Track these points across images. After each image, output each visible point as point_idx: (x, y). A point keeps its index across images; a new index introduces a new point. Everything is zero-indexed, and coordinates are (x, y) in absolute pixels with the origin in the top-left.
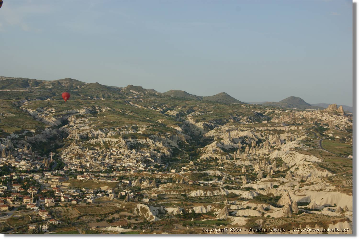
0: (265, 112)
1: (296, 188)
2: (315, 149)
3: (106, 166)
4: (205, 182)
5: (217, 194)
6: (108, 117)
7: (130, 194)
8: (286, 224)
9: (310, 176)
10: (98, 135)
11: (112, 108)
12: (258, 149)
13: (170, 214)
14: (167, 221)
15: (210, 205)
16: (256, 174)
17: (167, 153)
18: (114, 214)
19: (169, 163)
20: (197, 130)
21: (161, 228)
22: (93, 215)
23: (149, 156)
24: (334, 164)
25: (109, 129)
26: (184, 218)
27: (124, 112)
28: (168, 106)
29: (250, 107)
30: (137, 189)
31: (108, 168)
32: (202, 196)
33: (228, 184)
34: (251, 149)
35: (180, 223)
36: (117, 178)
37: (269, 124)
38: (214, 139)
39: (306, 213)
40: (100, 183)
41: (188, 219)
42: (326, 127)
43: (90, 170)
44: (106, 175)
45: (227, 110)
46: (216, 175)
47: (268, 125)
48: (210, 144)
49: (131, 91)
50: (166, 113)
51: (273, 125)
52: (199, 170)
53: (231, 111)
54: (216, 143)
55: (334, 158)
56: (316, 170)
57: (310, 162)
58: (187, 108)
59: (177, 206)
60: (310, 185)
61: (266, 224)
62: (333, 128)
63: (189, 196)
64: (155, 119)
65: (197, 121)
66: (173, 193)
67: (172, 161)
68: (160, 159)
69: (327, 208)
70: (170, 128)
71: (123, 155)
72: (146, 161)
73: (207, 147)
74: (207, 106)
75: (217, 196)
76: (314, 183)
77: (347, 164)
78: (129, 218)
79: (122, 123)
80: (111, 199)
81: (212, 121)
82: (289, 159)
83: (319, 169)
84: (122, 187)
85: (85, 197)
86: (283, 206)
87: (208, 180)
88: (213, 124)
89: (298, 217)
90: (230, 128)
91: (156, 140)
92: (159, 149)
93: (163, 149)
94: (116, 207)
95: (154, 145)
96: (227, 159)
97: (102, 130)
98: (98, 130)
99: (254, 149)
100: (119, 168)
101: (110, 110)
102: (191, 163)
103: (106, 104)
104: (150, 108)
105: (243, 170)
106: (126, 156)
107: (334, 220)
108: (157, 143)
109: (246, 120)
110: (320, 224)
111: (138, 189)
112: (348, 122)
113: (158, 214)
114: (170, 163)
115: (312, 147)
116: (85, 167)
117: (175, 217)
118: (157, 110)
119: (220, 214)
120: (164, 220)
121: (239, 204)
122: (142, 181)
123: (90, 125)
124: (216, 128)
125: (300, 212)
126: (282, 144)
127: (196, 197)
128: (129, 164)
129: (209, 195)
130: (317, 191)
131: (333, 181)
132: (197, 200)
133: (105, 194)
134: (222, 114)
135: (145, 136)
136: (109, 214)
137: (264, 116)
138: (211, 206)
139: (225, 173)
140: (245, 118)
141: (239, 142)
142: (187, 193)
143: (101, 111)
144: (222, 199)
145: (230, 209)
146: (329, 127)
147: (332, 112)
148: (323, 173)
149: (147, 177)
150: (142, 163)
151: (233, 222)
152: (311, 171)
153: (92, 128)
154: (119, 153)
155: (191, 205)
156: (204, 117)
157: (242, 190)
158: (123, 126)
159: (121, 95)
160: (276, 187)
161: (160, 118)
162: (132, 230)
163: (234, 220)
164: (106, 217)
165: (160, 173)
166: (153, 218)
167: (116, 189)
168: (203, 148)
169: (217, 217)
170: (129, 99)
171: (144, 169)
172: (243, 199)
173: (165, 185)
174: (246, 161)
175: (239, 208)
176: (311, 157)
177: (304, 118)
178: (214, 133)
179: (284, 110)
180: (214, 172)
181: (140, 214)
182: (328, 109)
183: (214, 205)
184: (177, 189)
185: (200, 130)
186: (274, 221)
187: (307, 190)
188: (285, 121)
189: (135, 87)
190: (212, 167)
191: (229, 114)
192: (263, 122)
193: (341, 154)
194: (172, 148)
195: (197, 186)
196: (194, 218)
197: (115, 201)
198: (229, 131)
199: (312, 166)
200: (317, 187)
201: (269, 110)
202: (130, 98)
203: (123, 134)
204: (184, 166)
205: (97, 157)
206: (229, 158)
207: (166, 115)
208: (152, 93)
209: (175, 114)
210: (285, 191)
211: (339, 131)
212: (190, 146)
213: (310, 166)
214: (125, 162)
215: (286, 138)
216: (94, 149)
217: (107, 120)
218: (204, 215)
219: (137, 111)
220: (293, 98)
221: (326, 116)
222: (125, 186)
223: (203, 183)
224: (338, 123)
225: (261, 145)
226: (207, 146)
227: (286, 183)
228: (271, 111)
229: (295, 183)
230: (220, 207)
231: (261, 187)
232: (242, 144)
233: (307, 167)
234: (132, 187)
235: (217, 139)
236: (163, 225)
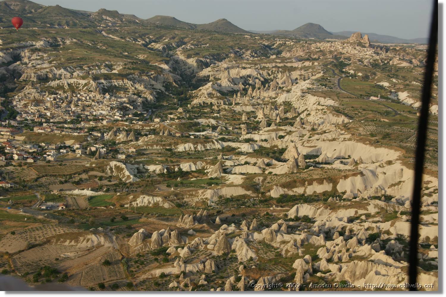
0: (274, 44)
1: (306, 138)
2: (332, 90)
3: (72, 114)
4: (196, 133)
5: (210, 148)
6: (74, 52)
7: (101, 150)
8: (290, 181)
9: (323, 123)
10: (61, 75)
11: (79, 40)
12: (263, 91)
13: (151, 173)
14: (148, 181)
15: (200, 161)
16: (258, 123)
17: (150, 97)
18: (81, 174)
19: (152, 110)
20: (189, 68)
21: (139, 190)
22: (55, 176)
23: (127, 101)
24: (352, 107)
25: (75, 68)
26: (168, 177)
27: (95, 45)
28: (152, 37)
29: (256, 37)
30: (110, 143)
31: (75, 118)
32: (192, 151)
33: (224, 135)
34: (254, 91)
35: (164, 183)
36: (86, 130)
37: (279, 59)
38: (210, 79)
39: (314, 167)
40: (63, 136)
41: (173, 179)
42: (347, 62)
43: (51, 121)
44: (71, 126)
45: (227, 42)
46: (210, 124)
47: (277, 60)
48: (204, 85)
49: (104, 17)
50: (149, 46)
51: (284, 60)
52: (190, 118)
53: (231, 43)
54: (212, 85)
55: (353, 100)
56: (331, 115)
57: (323, 106)
58: (176, 40)
59: (160, 163)
60: (321, 134)
61: (266, 182)
62: (355, 63)
63: (176, 150)
64: (135, 54)
65: (189, 57)
66: (156, 148)
67: (156, 108)
68: (141, 106)
69: (339, 161)
70: (154, 66)
71: (93, 101)
72: (122, 108)
73: (200, 90)
74: (202, 37)
75: (210, 149)
76: (327, 131)
77: (367, 107)
78: (101, 179)
79: (93, 59)
80: (78, 156)
81: (207, 56)
82: (300, 103)
83: (333, 115)
84: (92, 141)
85: (45, 153)
86: (289, 160)
87: (199, 131)
88: (208, 60)
89: (305, 173)
90: (230, 66)
91: (136, 81)
92: (139, 93)
93: (145, 93)
94: (84, 166)
95: (133, 88)
96: (224, 104)
97: (65, 69)
98: (60, 69)
99: (258, 91)
100: (89, 117)
101: (76, 43)
102: (180, 110)
103: (70, 34)
104: (128, 39)
105: (244, 118)
106: (98, 102)
107: (345, 174)
108: (137, 86)
109: (250, 54)
110: (329, 180)
111: (112, 143)
112: (374, 55)
113: (136, 173)
114: (154, 110)
115: (329, 87)
116: (45, 116)
117: (158, 177)
118: (137, 43)
119: (213, 172)
120: (143, 180)
121: (236, 159)
122: (118, 134)
123: (50, 62)
124: (212, 65)
125: (307, 167)
126: (292, 84)
127: (184, 152)
128: (101, 112)
129: (200, 150)
130: (330, 140)
131: (349, 129)
132: (185, 156)
133: (71, 150)
134: (220, 47)
135: (121, 76)
136: (75, 174)
137: (273, 49)
138: (201, 163)
139: (221, 122)
140: (249, 52)
141: (241, 83)
142: (173, 147)
143: (64, 43)
144: (217, 153)
145: (225, 166)
146: (351, 62)
147: (355, 43)
148: (338, 118)
149: (124, 128)
150: (118, 111)
151: (227, 180)
152: (324, 117)
153: (52, 66)
154: (88, 98)
155: (177, 161)
156: (197, 52)
157: (240, 142)
158: (94, 64)
159: (91, 22)
160: (282, 137)
161: (141, 53)
162: (104, 193)
163: (229, 178)
164: (71, 178)
165: (140, 123)
166: (131, 178)
167: (85, 143)
168: (195, 91)
169: (209, 175)
170: (101, 28)
171: (120, 119)
172: (242, 153)
173: (146, 137)
174: (248, 107)
175: (236, 164)
176: (326, 100)
177: (321, 51)
178: (209, 72)
179: (298, 41)
180: (207, 121)
181: (115, 174)
182: (351, 38)
183: (206, 161)
184: (160, 143)
185: (192, 69)
186: (275, 178)
187: (318, 140)
188: (298, 55)
189: (109, 11)
190: (205, 115)
191: (230, 47)
192: (271, 57)
193: (361, 95)
194: (156, 92)
195: (185, 139)
196: (181, 178)
197: (82, 158)
198: (228, 68)
199: (326, 110)
200: (329, 136)
201: (280, 41)
202: (103, 27)
203: (93, 73)
204: (171, 114)
205: (61, 103)
206: (227, 103)
207: (149, 48)
208: (132, 20)
209: (161, 48)
210: (292, 142)
211: (362, 66)
212: (179, 88)
213: (324, 111)
214: (97, 109)
215: (298, 77)
216: (56, 94)
217: (72, 55)
218: (193, 174)
219: (111, 44)
220: (311, 25)
221: (347, 48)
222: (96, 140)
223: (193, 135)
224: (361, 57)
225: (267, 85)
226: (200, 88)
227: (294, 132)
228: (282, 42)
229: (304, 132)
230: (213, 163)
231: (263, 138)
232: (244, 85)
233: (320, 112)
234: (104, 140)
235: (213, 79)
236: (143, 186)
